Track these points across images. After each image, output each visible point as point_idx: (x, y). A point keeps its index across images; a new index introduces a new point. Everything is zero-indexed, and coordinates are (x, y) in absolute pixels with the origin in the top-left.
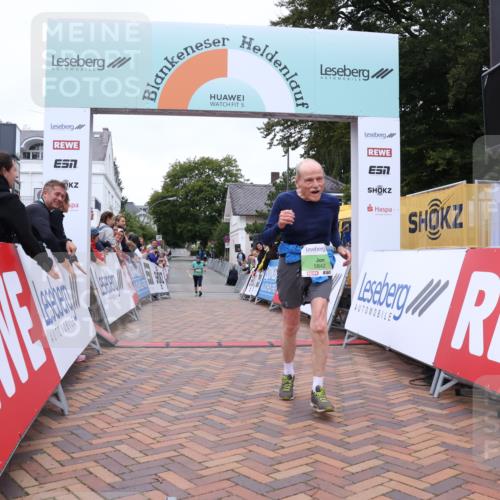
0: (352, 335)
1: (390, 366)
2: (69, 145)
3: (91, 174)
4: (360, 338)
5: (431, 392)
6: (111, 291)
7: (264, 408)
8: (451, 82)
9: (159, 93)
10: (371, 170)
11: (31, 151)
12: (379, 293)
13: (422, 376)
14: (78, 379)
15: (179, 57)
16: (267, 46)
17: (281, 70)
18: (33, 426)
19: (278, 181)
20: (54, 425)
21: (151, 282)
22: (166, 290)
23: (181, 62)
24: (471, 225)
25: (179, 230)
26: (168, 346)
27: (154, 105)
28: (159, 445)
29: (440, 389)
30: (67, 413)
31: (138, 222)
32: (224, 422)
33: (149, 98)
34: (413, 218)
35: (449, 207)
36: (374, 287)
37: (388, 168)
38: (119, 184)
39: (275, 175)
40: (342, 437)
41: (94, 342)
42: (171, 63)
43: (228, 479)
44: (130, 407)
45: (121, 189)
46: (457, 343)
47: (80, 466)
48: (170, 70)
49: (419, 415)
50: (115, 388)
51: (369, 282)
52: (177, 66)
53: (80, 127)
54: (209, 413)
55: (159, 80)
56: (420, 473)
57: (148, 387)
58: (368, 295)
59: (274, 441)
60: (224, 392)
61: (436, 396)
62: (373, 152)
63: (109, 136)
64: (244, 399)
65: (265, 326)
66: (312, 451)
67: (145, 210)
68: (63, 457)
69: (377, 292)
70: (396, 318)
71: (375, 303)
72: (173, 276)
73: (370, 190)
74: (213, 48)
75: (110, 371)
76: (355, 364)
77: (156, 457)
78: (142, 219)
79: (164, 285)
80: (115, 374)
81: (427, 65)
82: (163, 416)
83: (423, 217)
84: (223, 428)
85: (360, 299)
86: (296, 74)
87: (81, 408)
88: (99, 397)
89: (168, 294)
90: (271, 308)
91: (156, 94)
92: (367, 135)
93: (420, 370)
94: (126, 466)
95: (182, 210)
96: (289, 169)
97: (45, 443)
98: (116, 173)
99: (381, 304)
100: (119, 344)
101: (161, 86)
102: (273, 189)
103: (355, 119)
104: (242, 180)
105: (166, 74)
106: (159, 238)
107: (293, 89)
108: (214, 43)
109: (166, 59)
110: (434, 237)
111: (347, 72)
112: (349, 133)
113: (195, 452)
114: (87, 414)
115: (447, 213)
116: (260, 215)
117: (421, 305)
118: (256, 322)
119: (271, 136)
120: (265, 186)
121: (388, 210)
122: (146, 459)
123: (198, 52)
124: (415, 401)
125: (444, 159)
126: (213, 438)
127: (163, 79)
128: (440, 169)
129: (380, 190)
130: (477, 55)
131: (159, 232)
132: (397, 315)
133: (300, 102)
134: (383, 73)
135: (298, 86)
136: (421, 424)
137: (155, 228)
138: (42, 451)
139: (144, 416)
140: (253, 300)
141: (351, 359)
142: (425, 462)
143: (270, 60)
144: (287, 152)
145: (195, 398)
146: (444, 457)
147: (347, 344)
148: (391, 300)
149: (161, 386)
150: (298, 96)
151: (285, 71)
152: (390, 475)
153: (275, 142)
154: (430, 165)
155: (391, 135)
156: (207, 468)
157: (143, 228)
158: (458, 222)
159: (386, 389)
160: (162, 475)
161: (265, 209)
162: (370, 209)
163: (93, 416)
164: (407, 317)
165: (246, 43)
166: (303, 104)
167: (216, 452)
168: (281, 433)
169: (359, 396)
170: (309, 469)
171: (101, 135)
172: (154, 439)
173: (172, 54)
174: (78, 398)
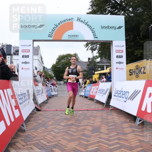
0: (112, 107)
1: (124, 116)
2: (26, 51)
3: (33, 59)
4: (114, 108)
5: (136, 124)
6: (39, 94)
7: (85, 129)
8: (141, 29)
9: (53, 35)
10: (117, 57)
11: (16, 53)
12: (120, 94)
13: (133, 119)
14: (29, 120)
15: (59, 24)
16: (85, 20)
17: (89, 27)
18: (15, 134)
19: (90, 60)
20: (22, 134)
21: (52, 91)
22: (57, 94)
23: (59, 26)
24: (148, 73)
25: (61, 76)
26: (56, 110)
27: (51, 39)
28: (53, 140)
29: (138, 123)
30: (26, 131)
31: (49, 73)
32: (73, 133)
33: (50, 36)
34: (131, 71)
35: (141, 68)
36: (119, 92)
37: (122, 56)
38: (42, 62)
39: (89, 59)
40: (108, 138)
41: (34, 109)
42: (56, 26)
43: (73, 151)
44: (44, 129)
45: (43, 64)
46: (143, 109)
47: (29, 147)
48: (56, 28)
49: (132, 131)
50: (40, 123)
51: (117, 91)
52: (58, 27)
53: (30, 45)
54: (68, 131)
55: (53, 31)
56: (131, 149)
57: (50, 123)
58: (117, 95)
59: (87, 139)
60: (73, 124)
61: (137, 125)
62: (118, 51)
63: (39, 48)
64: (79, 126)
65: (86, 104)
66: (99, 142)
67: (50, 70)
68: (24, 144)
69: (119, 94)
70: (125, 102)
71: (119, 97)
72: (59, 89)
73: (117, 63)
74: (69, 21)
75: (39, 118)
76: (113, 115)
77: (52, 144)
78: (49, 72)
79: (56, 92)
80: (40, 119)
81: (133, 25)
82: (54, 132)
83: (134, 71)
84: (72, 135)
85: (114, 96)
86: (94, 28)
87: (30, 129)
88: (35, 126)
89: (57, 95)
90: (88, 99)
91: (52, 35)
92: (116, 46)
93: (132, 117)
94: (42, 147)
95: (61, 70)
96: (93, 57)
97: (19, 140)
98: (42, 59)
99: (121, 97)
100: (42, 110)
101: (54, 33)
102: (89, 63)
103: (112, 41)
104: (79, 60)
105: (55, 29)
106: (55, 78)
107: (93, 33)
108: (69, 20)
109: (55, 25)
110: (137, 77)
111: (109, 27)
112: (110, 46)
113: (63, 142)
114: (32, 131)
115: (141, 69)
116: (85, 71)
117: (132, 97)
118: (83, 103)
119: (88, 47)
120: (86, 62)
121: (123, 69)
122: (49, 144)
123: (64, 23)
124: (131, 127)
125: (140, 53)
126: (69, 138)
127: (54, 31)
128: (139, 56)
129: (120, 63)
130: (149, 21)
131: (55, 76)
132: (125, 101)
133: (95, 37)
134: (120, 28)
135: (94, 32)
136: (132, 134)
137: (53, 75)
138: (18, 142)
139: (48, 131)
140: (83, 96)
141: (112, 114)
142: (133, 146)
143: (86, 24)
144: (92, 52)
145: (64, 126)
146: (138, 144)
147: (111, 110)
148: (123, 96)
149: (54, 123)
150: (95, 35)
151: (90, 28)
152: (122, 149)
153: (89, 49)
154: (136, 55)
155: (123, 46)
156: (67, 147)
157: (50, 75)
158: (144, 72)
159: (122, 123)
160: (53, 149)
161: (86, 69)
162: (117, 68)
163: (33, 132)
164: (128, 101)
165: (79, 20)
166: (96, 37)
167: (70, 142)
168: (89, 137)
169: (114, 125)
170: (97, 147)
171: (37, 47)
172: (51, 138)
173: (57, 23)
174: (29, 126)
